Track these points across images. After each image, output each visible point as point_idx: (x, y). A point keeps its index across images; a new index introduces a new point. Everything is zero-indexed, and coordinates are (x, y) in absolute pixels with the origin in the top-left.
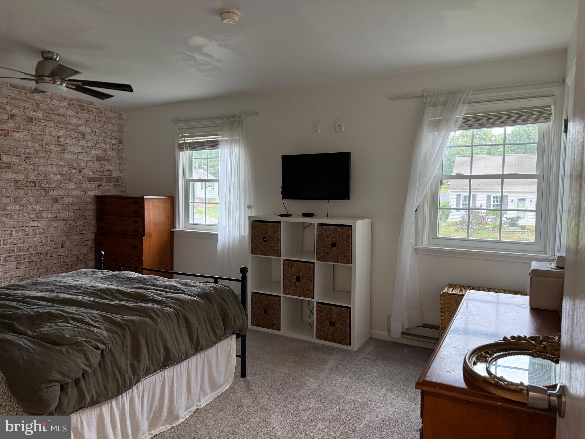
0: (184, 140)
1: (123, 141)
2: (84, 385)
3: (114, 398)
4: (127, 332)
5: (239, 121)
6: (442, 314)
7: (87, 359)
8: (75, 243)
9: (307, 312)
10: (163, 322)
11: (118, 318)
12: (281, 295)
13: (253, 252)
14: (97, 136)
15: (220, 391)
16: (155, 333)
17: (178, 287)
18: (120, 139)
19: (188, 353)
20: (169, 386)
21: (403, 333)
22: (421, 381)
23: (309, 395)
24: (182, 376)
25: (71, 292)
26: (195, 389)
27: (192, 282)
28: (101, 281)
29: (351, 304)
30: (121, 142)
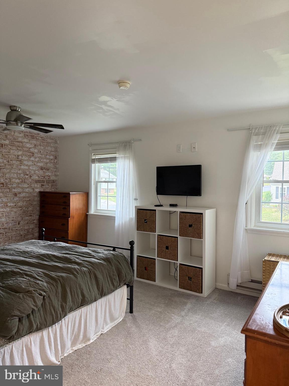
0: (95, 157)
1: (58, 157)
2: (33, 318)
3: (50, 326)
4: (59, 284)
5: (130, 145)
6: (264, 274)
7: (35, 302)
8: (26, 222)
9: (173, 270)
10: (81, 277)
11: (53, 274)
12: (156, 258)
13: (138, 230)
14: (41, 154)
15: (116, 322)
16: (76, 284)
17: (90, 253)
18: (55, 156)
19: (96, 298)
20: (84, 319)
21: (237, 286)
22: (245, 328)
23: (174, 327)
24: (92, 312)
25: (25, 255)
26: (101, 320)
27: (99, 250)
28: (43, 248)
29: (202, 266)
30: (56, 158)
